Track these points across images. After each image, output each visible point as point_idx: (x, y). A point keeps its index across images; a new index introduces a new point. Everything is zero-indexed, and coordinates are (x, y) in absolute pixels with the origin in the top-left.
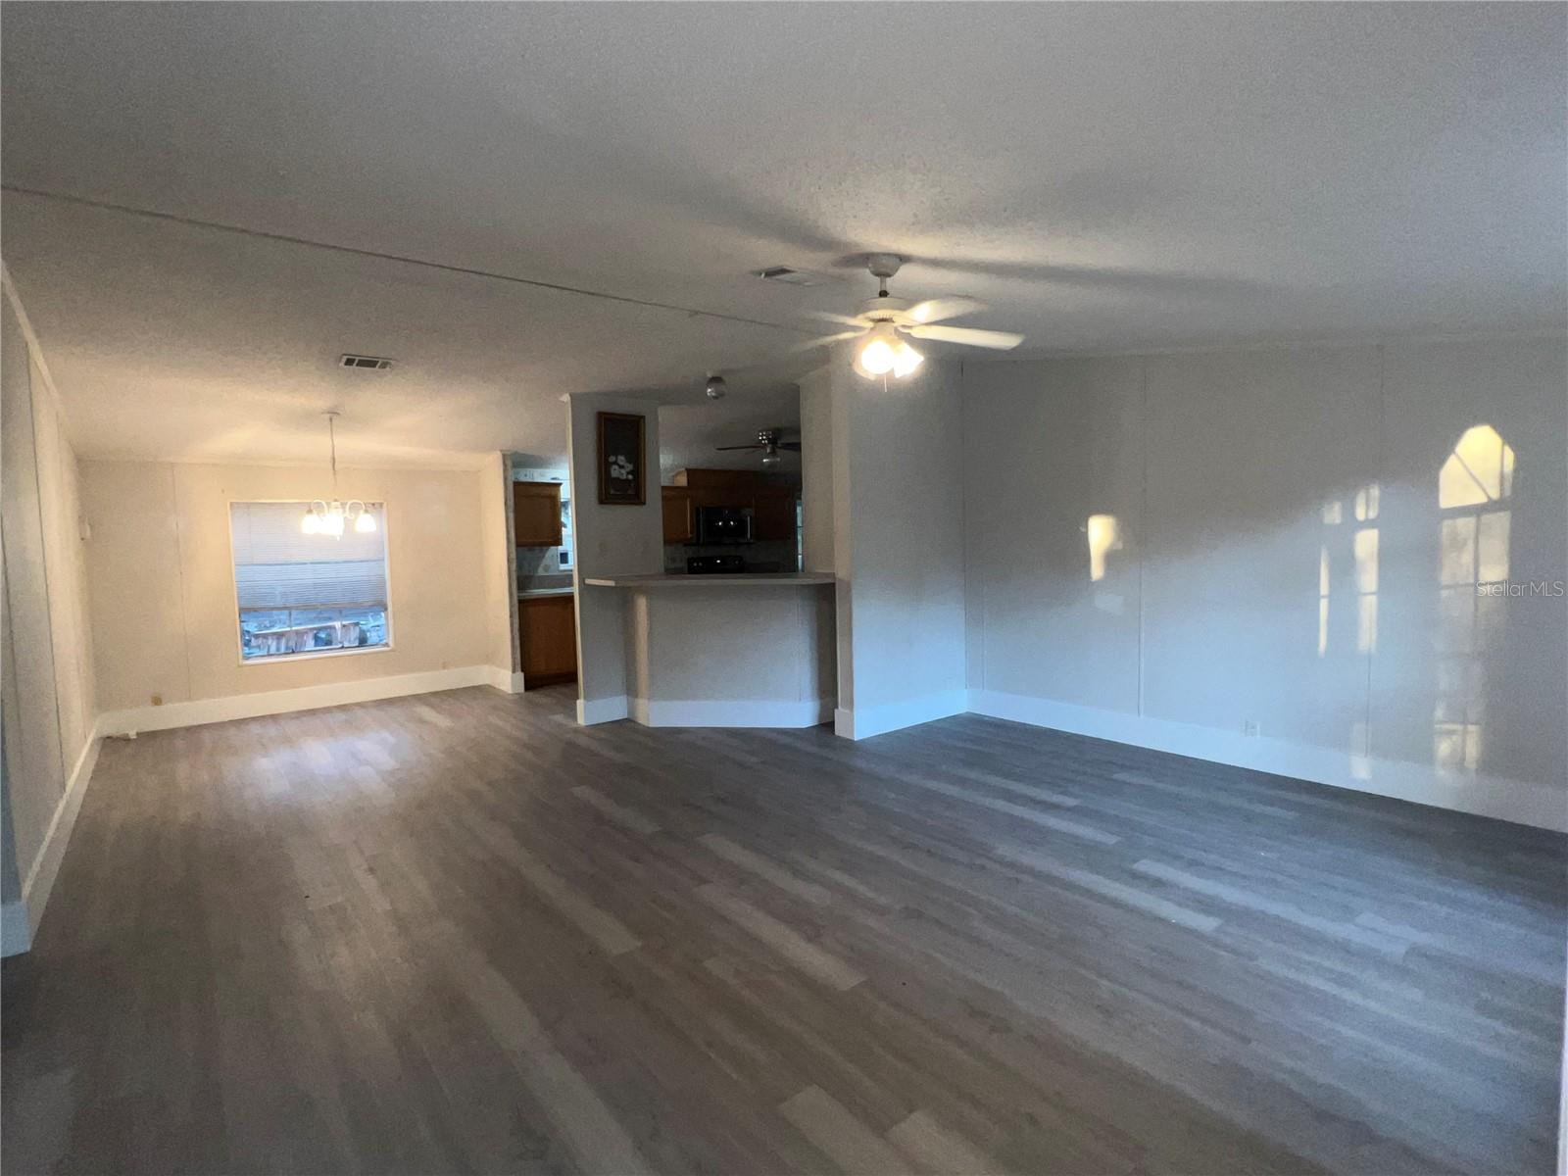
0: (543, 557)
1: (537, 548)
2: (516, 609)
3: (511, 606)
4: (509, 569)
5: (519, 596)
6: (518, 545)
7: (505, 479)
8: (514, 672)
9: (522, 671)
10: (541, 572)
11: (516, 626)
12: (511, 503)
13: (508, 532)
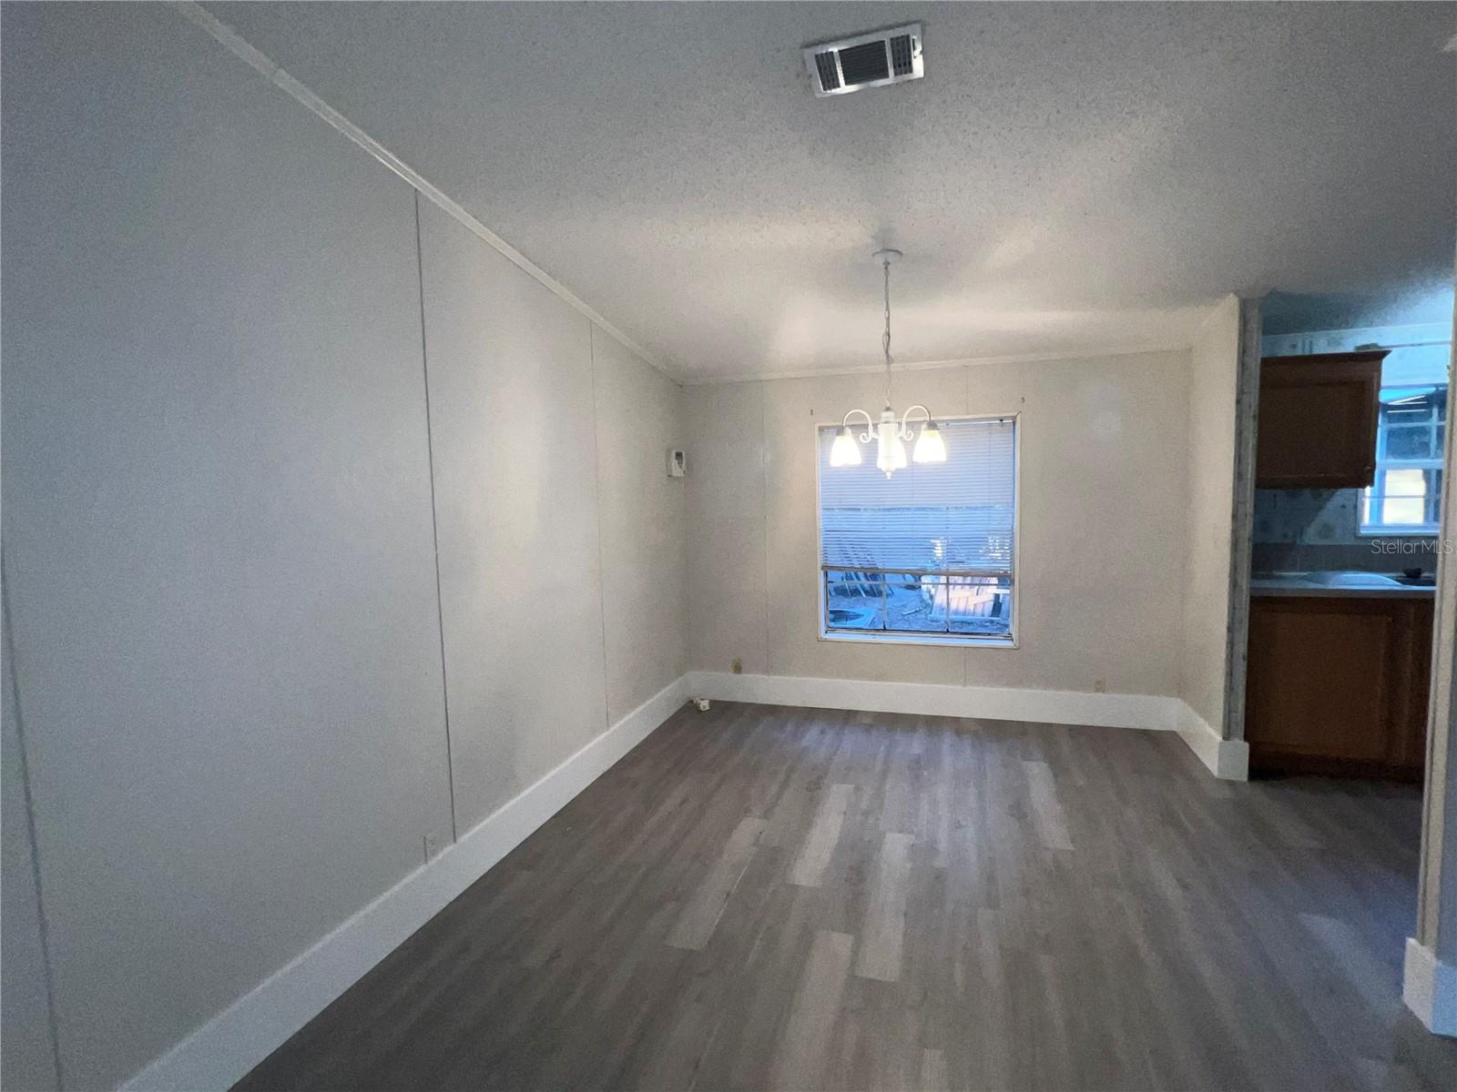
0: (1320, 508)
1: (1307, 492)
2: (1244, 614)
3: (1233, 608)
4: (1235, 532)
5: (1252, 589)
6: (1261, 484)
7: (1243, 352)
8: (1226, 737)
9: (1246, 738)
10: (1311, 537)
11: (1242, 648)
12: (1253, 399)
13: (1239, 459)
